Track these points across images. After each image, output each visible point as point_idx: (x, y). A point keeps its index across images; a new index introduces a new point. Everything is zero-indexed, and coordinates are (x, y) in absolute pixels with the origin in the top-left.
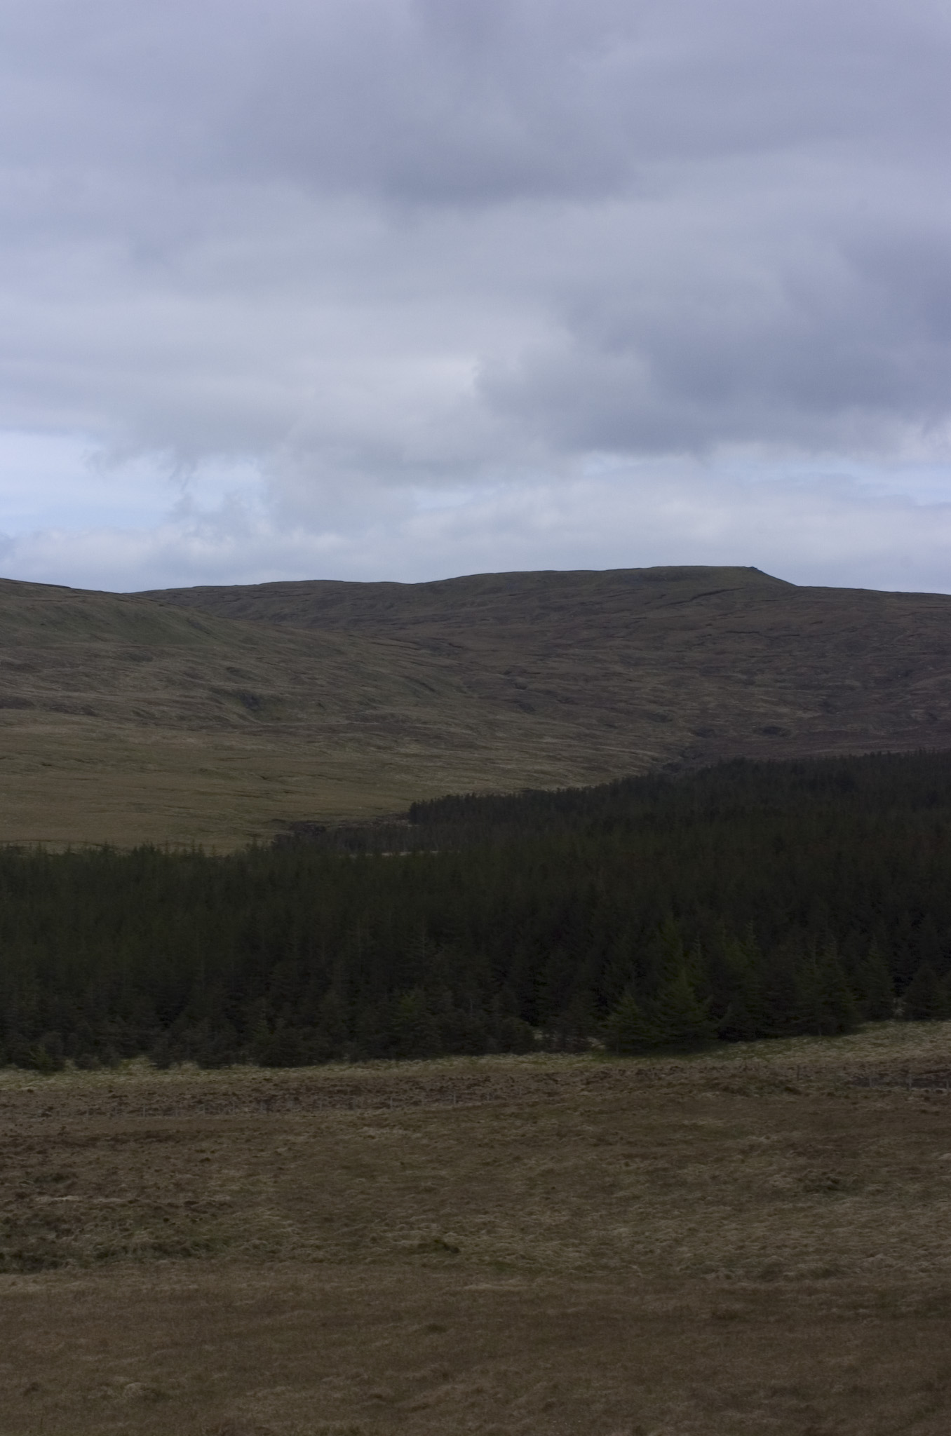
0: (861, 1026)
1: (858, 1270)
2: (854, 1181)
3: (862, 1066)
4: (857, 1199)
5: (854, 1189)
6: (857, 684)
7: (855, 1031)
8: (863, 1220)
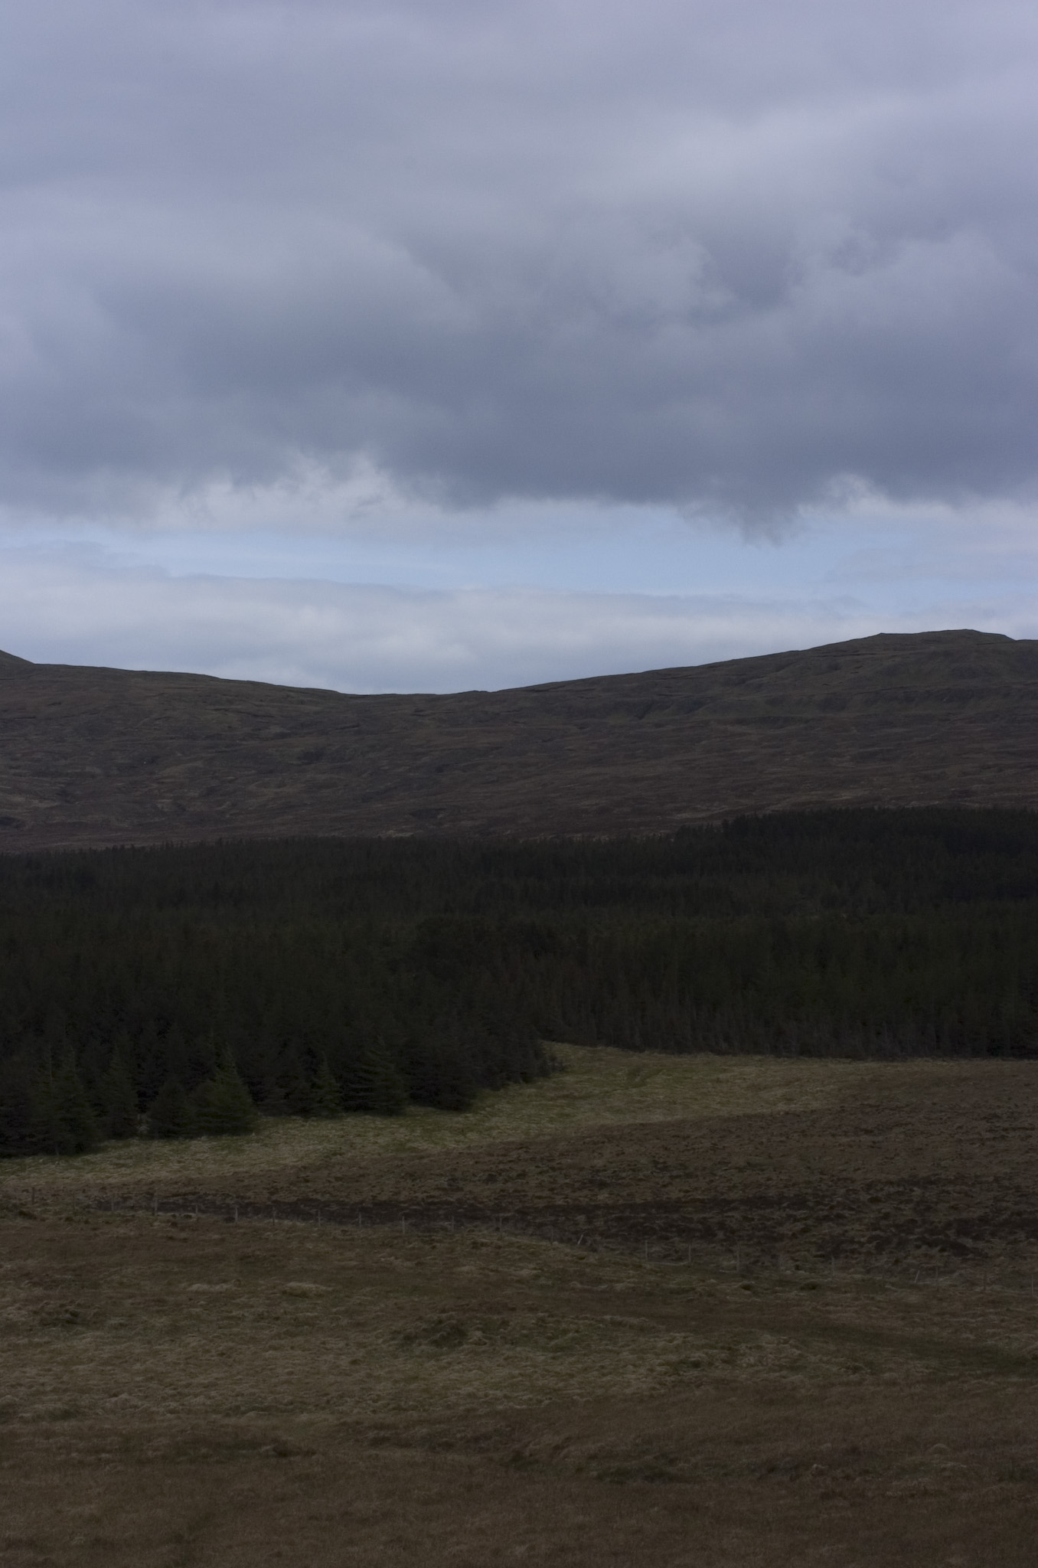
0: (102, 1145)
1: (99, 1411)
2: (95, 1314)
3: (103, 1189)
4: (98, 1333)
5: (95, 1323)
6: (98, 771)
7: (96, 1151)
8: (106, 1356)
